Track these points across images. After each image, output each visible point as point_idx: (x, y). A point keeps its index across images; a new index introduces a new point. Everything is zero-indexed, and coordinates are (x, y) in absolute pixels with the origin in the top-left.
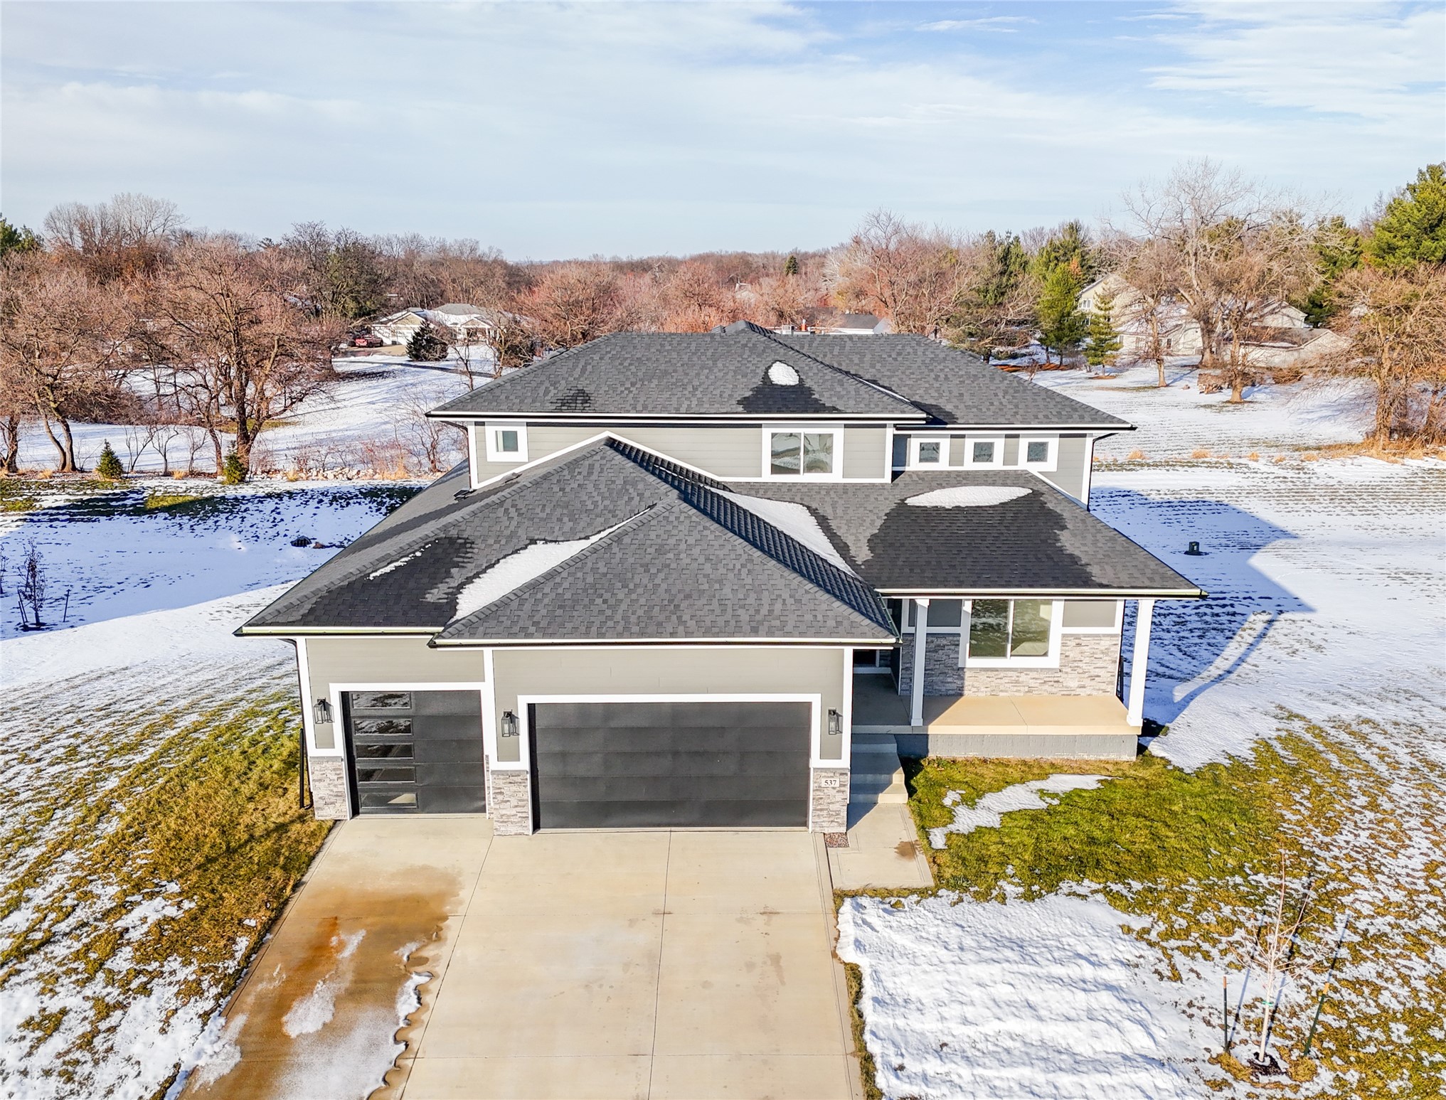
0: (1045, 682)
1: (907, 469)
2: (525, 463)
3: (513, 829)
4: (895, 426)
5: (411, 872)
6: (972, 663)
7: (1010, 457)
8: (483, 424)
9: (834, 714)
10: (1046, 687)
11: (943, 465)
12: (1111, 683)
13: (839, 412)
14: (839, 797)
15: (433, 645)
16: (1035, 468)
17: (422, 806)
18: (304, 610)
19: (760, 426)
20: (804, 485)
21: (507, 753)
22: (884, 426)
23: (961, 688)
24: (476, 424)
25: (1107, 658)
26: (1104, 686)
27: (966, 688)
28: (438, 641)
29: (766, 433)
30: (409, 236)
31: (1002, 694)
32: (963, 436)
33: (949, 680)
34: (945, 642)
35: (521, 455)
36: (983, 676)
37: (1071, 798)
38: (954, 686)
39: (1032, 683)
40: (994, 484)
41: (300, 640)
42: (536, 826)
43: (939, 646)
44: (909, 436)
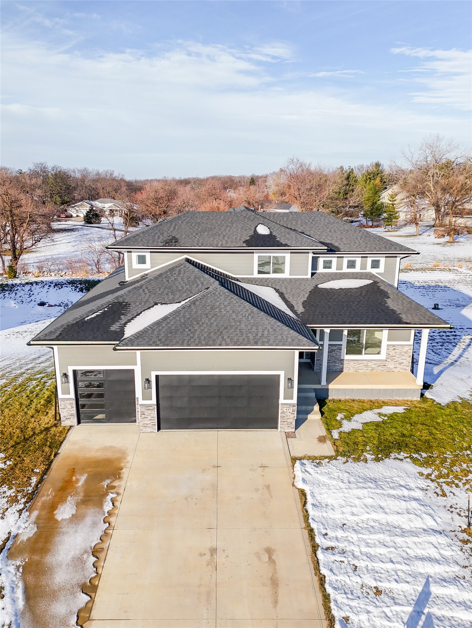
0: (379, 366)
1: (318, 271)
2: (150, 269)
3: (149, 430)
4: (313, 252)
5: (105, 449)
6: (347, 357)
7: (363, 266)
8: (131, 252)
9: (290, 380)
10: (380, 368)
11: (333, 270)
12: (408, 366)
13: (289, 246)
14: (292, 416)
15: (115, 349)
16: (374, 271)
17: (108, 420)
18: (57, 334)
19: (253, 253)
20: (272, 279)
21: (146, 397)
22: (308, 253)
23: (342, 368)
24: (128, 252)
25: (407, 355)
26: (405, 367)
27: (344, 368)
28: (117, 348)
29: (256, 256)
30: (83, 168)
31: (360, 371)
32: (343, 257)
33: (337, 365)
34: (335, 348)
35: (148, 265)
36: (352, 363)
37: (392, 417)
38: (339, 367)
39: (373, 366)
40: (356, 278)
41: (55, 347)
42: (159, 429)
43: (332, 350)
44: (319, 257)
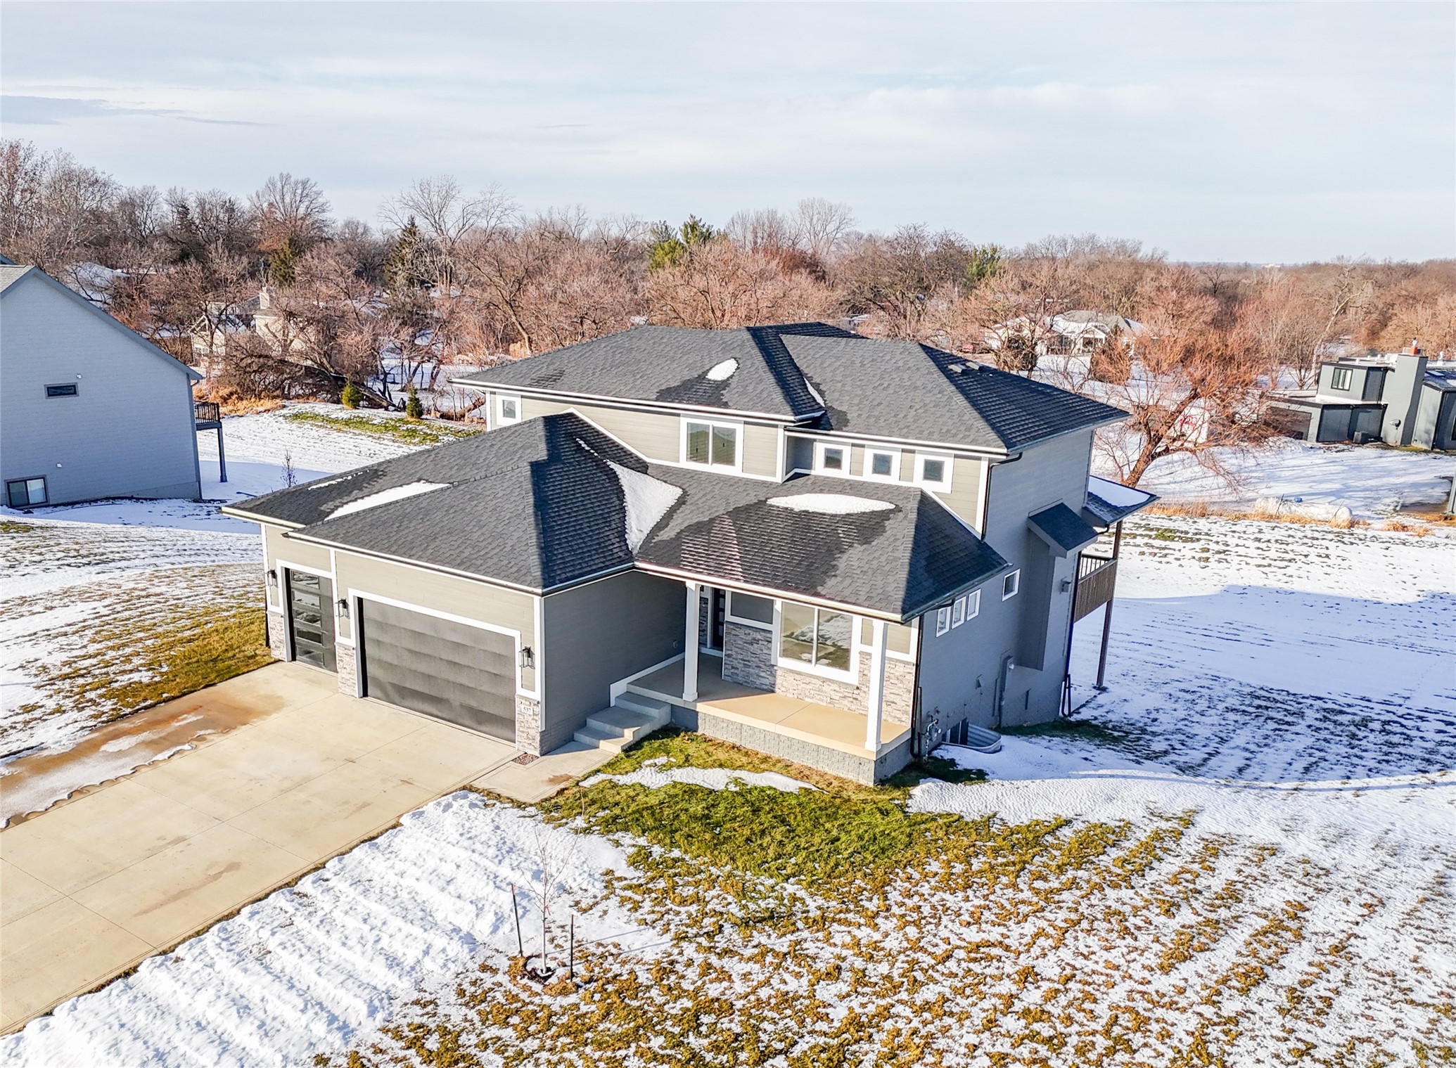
0: (845, 697)
1: (813, 472)
3: (348, 691)
4: (785, 427)
6: (783, 663)
7: (906, 473)
8: (495, 393)
9: (528, 652)
10: (845, 702)
12: (906, 713)
14: (534, 724)
16: (931, 488)
17: (326, 664)
21: (344, 631)
22: (777, 426)
23: (773, 685)
24: (491, 393)
25: (901, 685)
26: (899, 715)
27: (777, 687)
29: (684, 421)
31: (807, 699)
32: (863, 446)
33: (763, 674)
34: (759, 637)
35: (517, 420)
36: (790, 677)
38: (767, 682)
39: (836, 696)
41: (263, 524)
42: (365, 694)
43: (754, 639)
44: (815, 440)
